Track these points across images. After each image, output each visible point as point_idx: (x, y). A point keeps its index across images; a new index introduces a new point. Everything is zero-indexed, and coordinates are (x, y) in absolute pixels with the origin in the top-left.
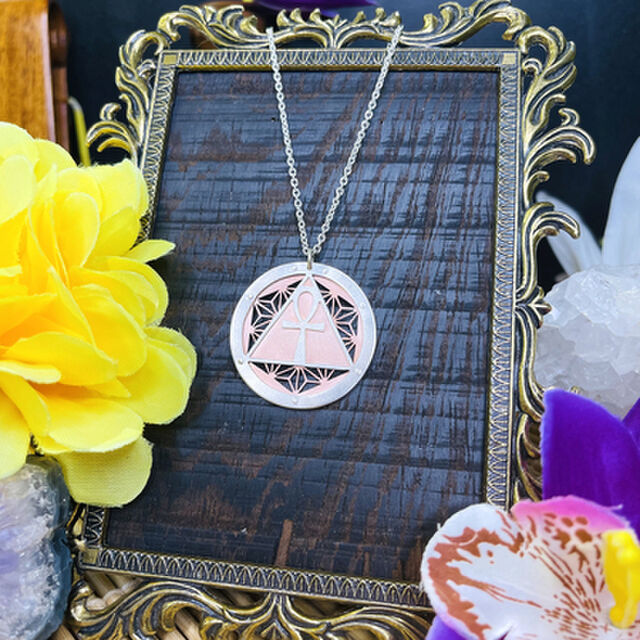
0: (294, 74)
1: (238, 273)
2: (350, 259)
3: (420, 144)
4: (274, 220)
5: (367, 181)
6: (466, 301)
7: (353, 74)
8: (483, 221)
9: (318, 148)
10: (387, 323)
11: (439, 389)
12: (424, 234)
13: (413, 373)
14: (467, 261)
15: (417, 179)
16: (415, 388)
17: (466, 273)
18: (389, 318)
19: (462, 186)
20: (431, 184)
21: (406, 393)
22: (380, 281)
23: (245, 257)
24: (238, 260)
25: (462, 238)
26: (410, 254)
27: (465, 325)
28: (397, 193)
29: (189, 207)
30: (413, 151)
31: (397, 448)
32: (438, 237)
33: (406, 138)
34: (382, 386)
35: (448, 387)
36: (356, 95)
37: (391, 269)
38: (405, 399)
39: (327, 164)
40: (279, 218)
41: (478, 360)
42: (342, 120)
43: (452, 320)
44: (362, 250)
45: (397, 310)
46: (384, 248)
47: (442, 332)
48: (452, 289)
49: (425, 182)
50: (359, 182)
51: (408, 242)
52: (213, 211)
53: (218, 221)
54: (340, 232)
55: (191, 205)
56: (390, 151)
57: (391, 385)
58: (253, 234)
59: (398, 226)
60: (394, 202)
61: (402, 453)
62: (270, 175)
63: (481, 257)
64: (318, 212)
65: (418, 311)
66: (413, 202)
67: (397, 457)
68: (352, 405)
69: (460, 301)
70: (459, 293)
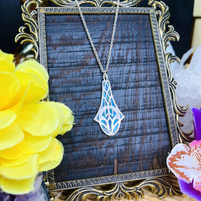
0: (87, 16)
1: (82, 83)
2: (117, 74)
3: (131, 37)
4: (90, 64)
5: (117, 50)
7: (106, 15)
8: (153, 60)
9: (100, 40)
10: (133, 93)
11: (151, 111)
12: (138, 65)
13: (143, 107)
14: (152, 72)
15: (132, 48)
16: (145, 112)
17: (152, 76)
18: (133, 92)
20: (137, 49)
21: (142, 114)
22: (128, 81)
23: (83, 77)
24: (81, 78)
25: (149, 65)
26: (135, 71)
27: (155, 91)
28: (127, 53)
29: (59, 62)
30: (129, 39)
31: (143, 131)
32: (142, 65)
33: (126, 36)
34: (135, 113)
35: (154, 110)
36: (108, 22)
37: (130, 77)
38: (143, 115)
39: (104, 45)
40: (92, 63)
41: (160, 101)
42: (106, 30)
43: (151, 90)
44: (120, 72)
45: (135, 89)
46: (127, 70)
47: (149, 94)
48: (149, 81)
49: (135, 49)
50: (115, 50)
51: (134, 68)
52: (69, 63)
53: (71, 66)
54: (112, 66)
55: (60, 61)
56: (122, 40)
57: (138, 112)
58: (84, 69)
59: (130, 63)
60: (127, 55)
61: (145, 132)
62: (86, 49)
63: (155, 70)
64: (104, 60)
65: (141, 88)
67: (144, 133)
68: (127, 120)
69: (152, 84)
70: (151, 82)
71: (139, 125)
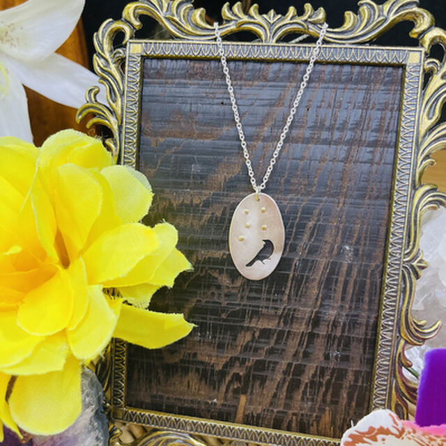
0: (238, 63)
3: (338, 129)
6: (367, 254)
7: (285, 64)
8: (382, 194)
9: (258, 130)
10: (309, 268)
12: (339, 203)
13: (328, 304)
14: (370, 225)
15: (335, 159)
16: (328, 315)
17: (368, 234)
18: (311, 265)
19: (369, 165)
20: (345, 163)
21: (322, 318)
22: (305, 237)
23: (206, 216)
30: (332, 134)
31: (315, 354)
33: (327, 124)
36: (288, 84)
37: (313, 229)
38: (321, 322)
39: (265, 143)
45: (317, 260)
49: (342, 161)
53: (183, 187)
56: (314, 134)
62: (222, 150)
65: (332, 261)
66: (331, 177)
67: (315, 359)
68: (285, 324)
71: (308, 339)
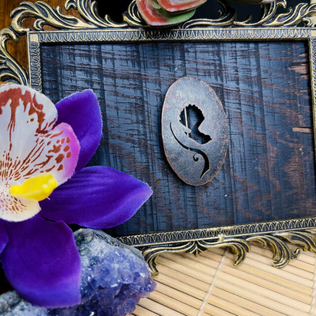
4: (146, 163)
5: (118, 113)
6: (180, 55)
11: (225, 65)
14: (158, 55)
16: (226, 76)
17: (165, 56)
19: (115, 61)
25: (145, 59)
26: (157, 85)
27: (192, 54)
28: (123, 96)
31: (254, 82)
32: (146, 71)
34: (227, 92)
35: (223, 60)
38: (231, 80)
40: (144, 160)
41: (208, 47)
43: (190, 61)
46: (156, 99)
47: (197, 65)
48: (174, 62)
51: (151, 87)
54: (149, 124)
57: (226, 88)
59: (142, 93)
60: (129, 97)
61: (256, 79)
63: (156, 49)
66: (128, 86)
67: (258, 82)
69: (179, 58)
70: (175, 58)
71: (245, 88)
